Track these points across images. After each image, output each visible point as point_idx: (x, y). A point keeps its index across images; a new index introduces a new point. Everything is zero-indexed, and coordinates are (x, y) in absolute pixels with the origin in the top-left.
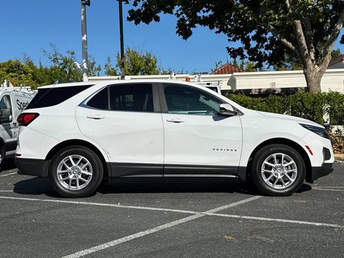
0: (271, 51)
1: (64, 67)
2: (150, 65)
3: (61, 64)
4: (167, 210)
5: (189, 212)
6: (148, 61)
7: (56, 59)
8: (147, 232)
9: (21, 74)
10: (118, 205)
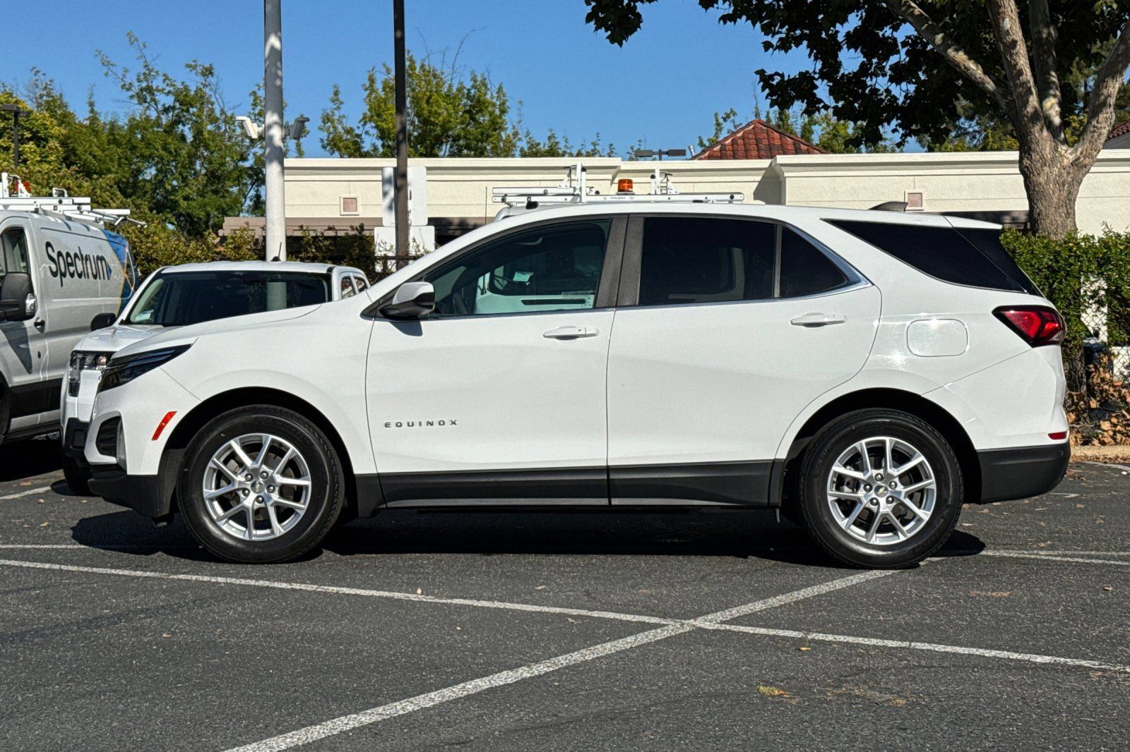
0: (912, 88)
1: (177, 121)
2: (484, 119)
3: (166, 110)
4: (575, 612)
5: (646, 619)
6: (478, 105)
7: (149, 89)
8: (524, 673)
9: (23, 141)
10: (418, 596)
